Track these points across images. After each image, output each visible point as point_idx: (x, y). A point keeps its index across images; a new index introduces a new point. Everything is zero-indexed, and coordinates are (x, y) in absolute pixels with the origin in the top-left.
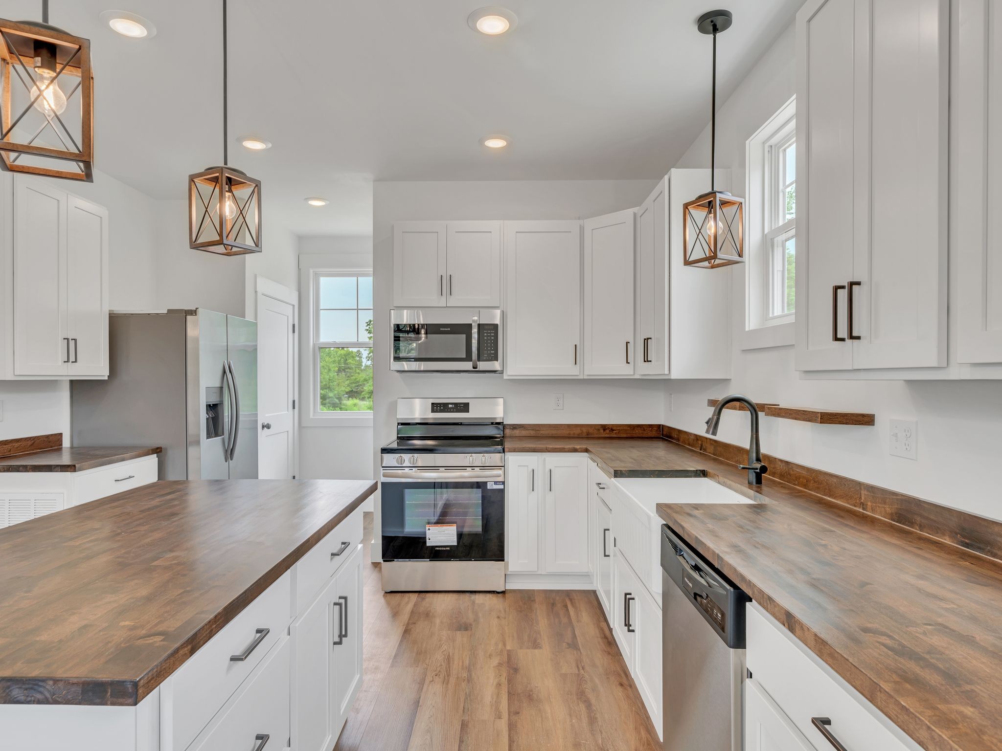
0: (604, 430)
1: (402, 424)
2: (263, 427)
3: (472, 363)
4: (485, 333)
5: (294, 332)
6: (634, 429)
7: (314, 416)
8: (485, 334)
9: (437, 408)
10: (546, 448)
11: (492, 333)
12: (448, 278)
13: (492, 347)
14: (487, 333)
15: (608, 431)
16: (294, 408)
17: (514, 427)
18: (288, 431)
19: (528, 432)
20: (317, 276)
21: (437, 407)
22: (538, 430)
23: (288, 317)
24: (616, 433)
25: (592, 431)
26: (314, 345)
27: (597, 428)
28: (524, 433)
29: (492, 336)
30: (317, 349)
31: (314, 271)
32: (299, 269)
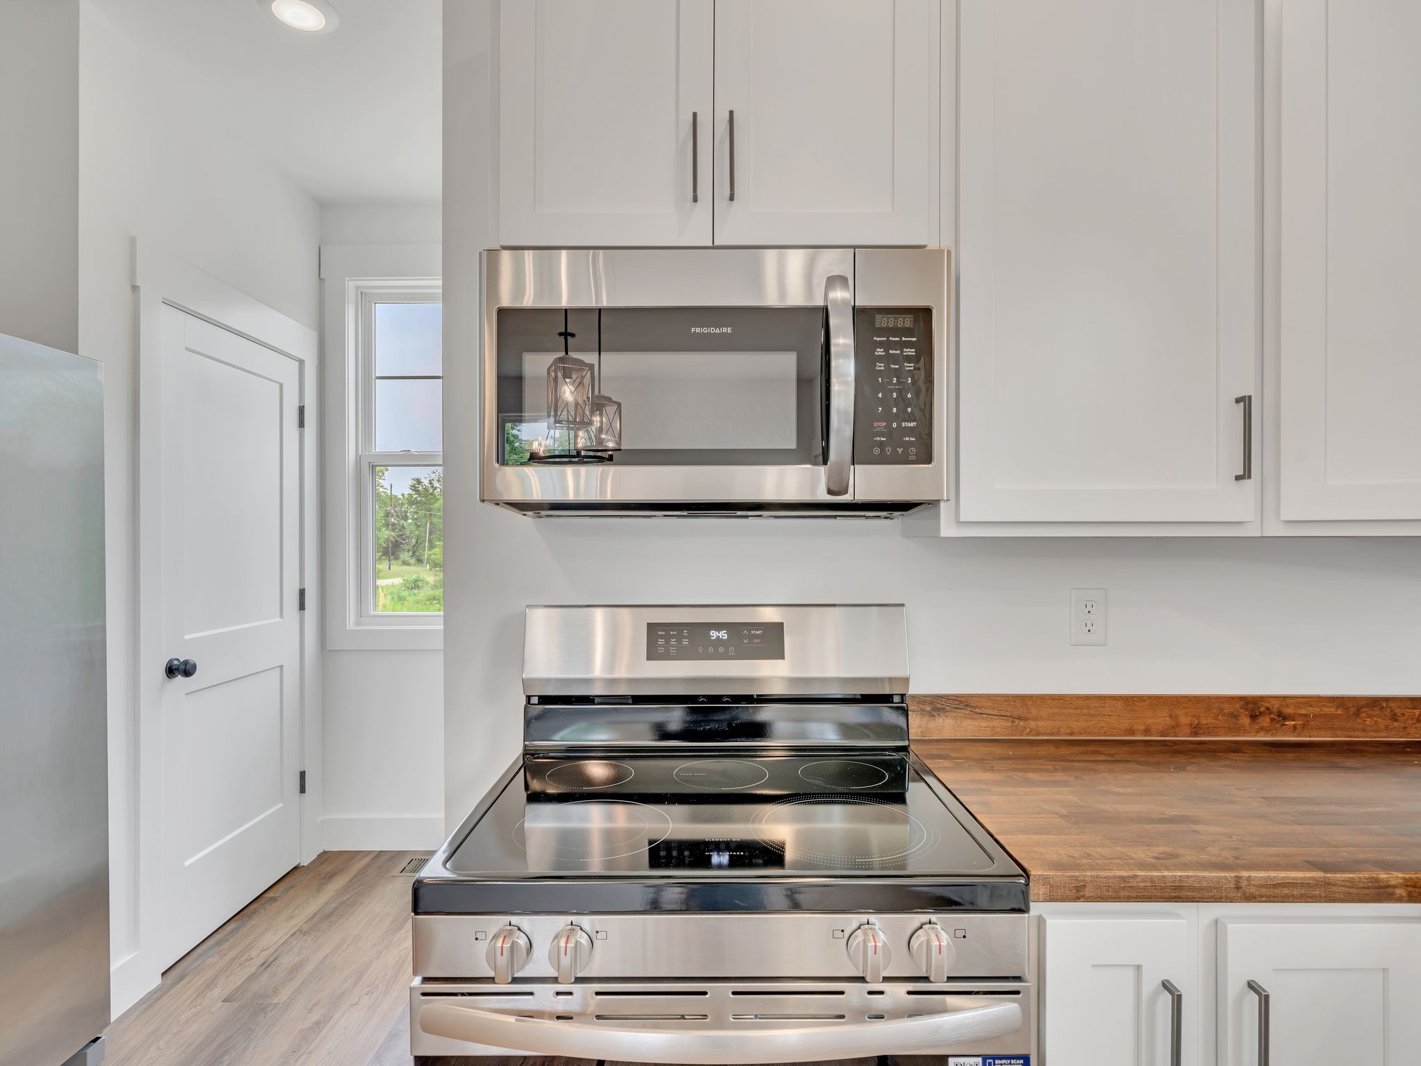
0: (1254, 717)
1: (544, 700)
2: (171, 671)
3: (822, 470)
4: (881, 344)
5: (301, 424)
6: (1357, 714)
7: (358, 624)
8: (880, 352)
9: (668, 642)
10: (1238, 879)
11: (909, 345)
12: (722, 128)
13: (908, 403)
14: (887, 346)
15: (1265, 721)
16: (302, 607)
17: (938, 704)
18: (281, 667)
19: (984, 724)
20: (366, 300)
21: (667, 638)
22: (1019, 718)
23: (281, 386)
24: (1295, 727)
25: (1210, 720)
26: (359, 459)
27: (1228, 708)
28: (970, 727)
29: (909, 359)
30: (365, 468)
31: (357, 288)
32: (321, 280)
